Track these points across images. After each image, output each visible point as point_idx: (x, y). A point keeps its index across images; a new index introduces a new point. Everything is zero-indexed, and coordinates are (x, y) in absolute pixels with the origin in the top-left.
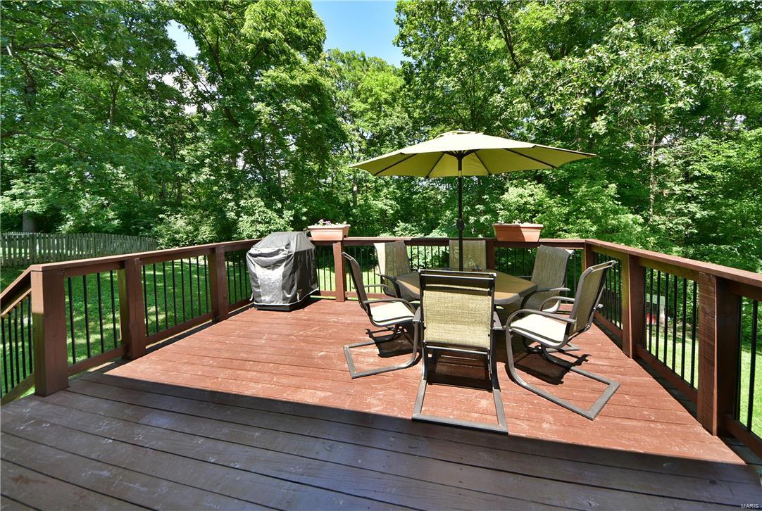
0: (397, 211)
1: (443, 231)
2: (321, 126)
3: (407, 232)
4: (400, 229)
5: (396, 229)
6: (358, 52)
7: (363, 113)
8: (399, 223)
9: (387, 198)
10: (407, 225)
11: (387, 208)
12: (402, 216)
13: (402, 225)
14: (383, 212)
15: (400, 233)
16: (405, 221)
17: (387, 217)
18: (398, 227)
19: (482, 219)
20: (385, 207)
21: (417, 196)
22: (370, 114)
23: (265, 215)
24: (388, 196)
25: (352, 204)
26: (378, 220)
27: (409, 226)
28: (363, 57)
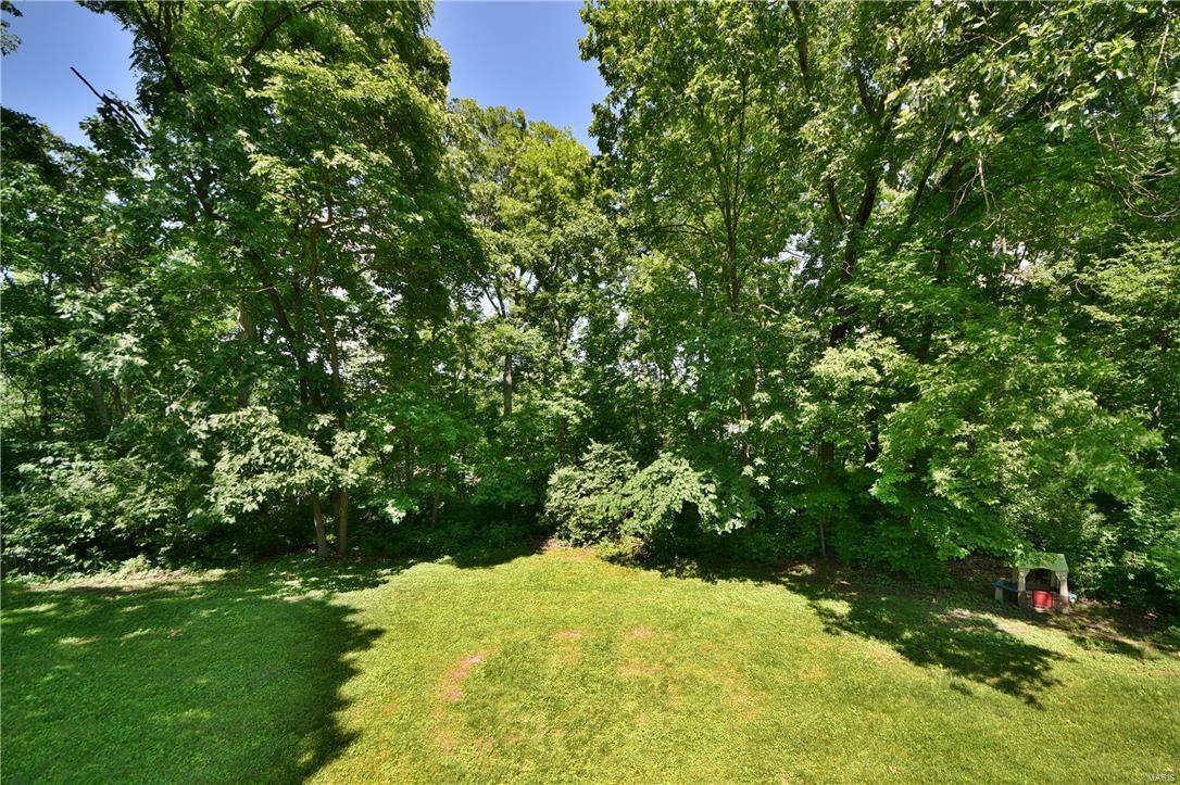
0: (585, 422)
1: (679, 455)
2: (420, 219)
3: (606, 462)
4: (592, 455)
5: (586, 457)
6: (512, 109)
7: (521, 221)
8: (590, 444)
9: (568, 395)
10: (606, 446)
11: (569, 413)
12: (595, 428)
13: (596, 447)
14: (562, 422)
15: (594, 463)
16: (602, 439)
17: (568, 433)
18: (588, 452)
19: (766, 425)
20: (563, 412)
21: (624, 387)
22: (533, 223)
23: (278, 448)
24: (571, 391)
25: (502, 411)
26: (550, 442)
27: (610, 448)
28: (521, 119)
